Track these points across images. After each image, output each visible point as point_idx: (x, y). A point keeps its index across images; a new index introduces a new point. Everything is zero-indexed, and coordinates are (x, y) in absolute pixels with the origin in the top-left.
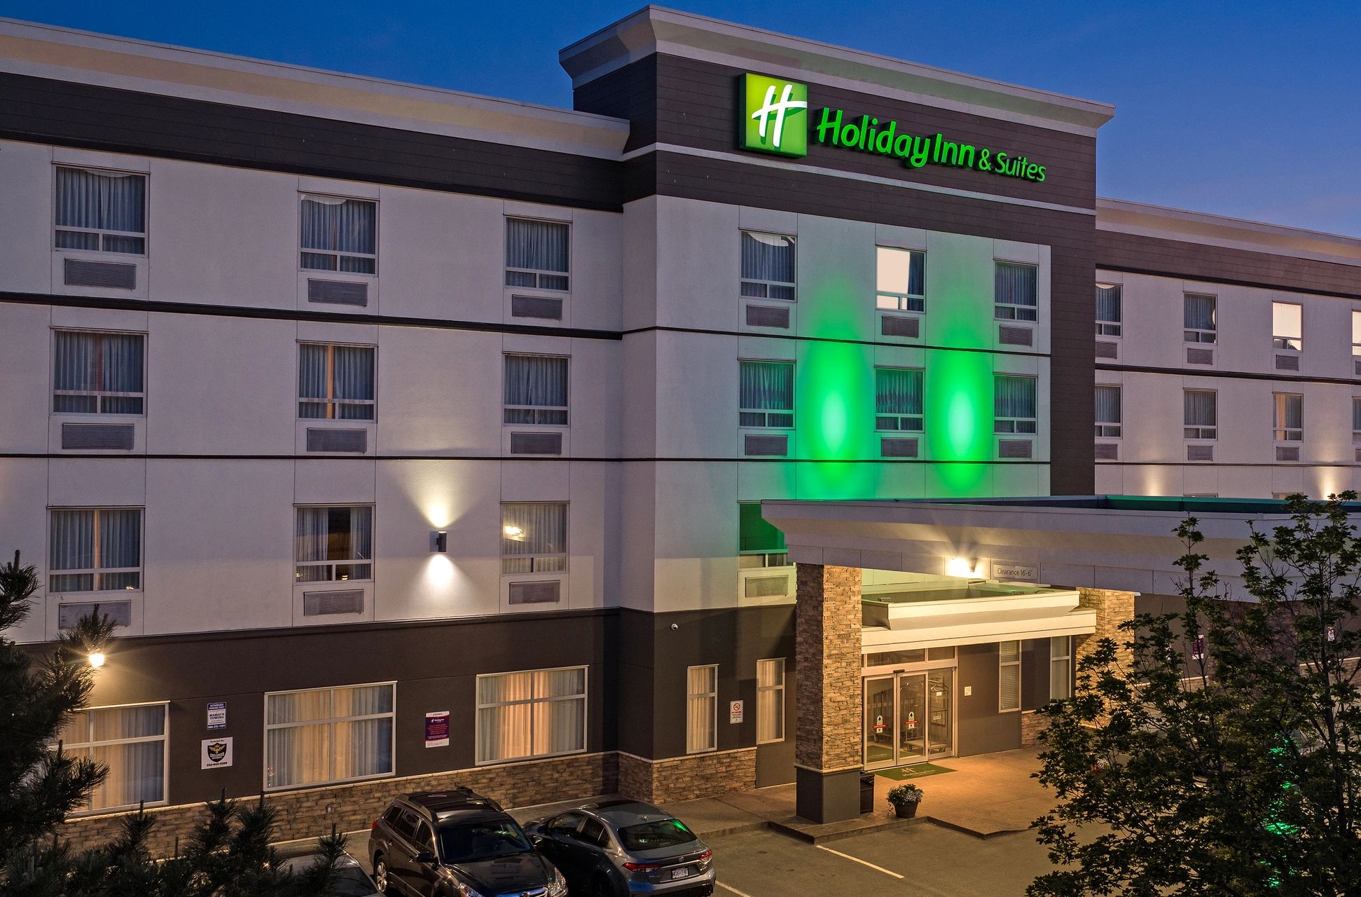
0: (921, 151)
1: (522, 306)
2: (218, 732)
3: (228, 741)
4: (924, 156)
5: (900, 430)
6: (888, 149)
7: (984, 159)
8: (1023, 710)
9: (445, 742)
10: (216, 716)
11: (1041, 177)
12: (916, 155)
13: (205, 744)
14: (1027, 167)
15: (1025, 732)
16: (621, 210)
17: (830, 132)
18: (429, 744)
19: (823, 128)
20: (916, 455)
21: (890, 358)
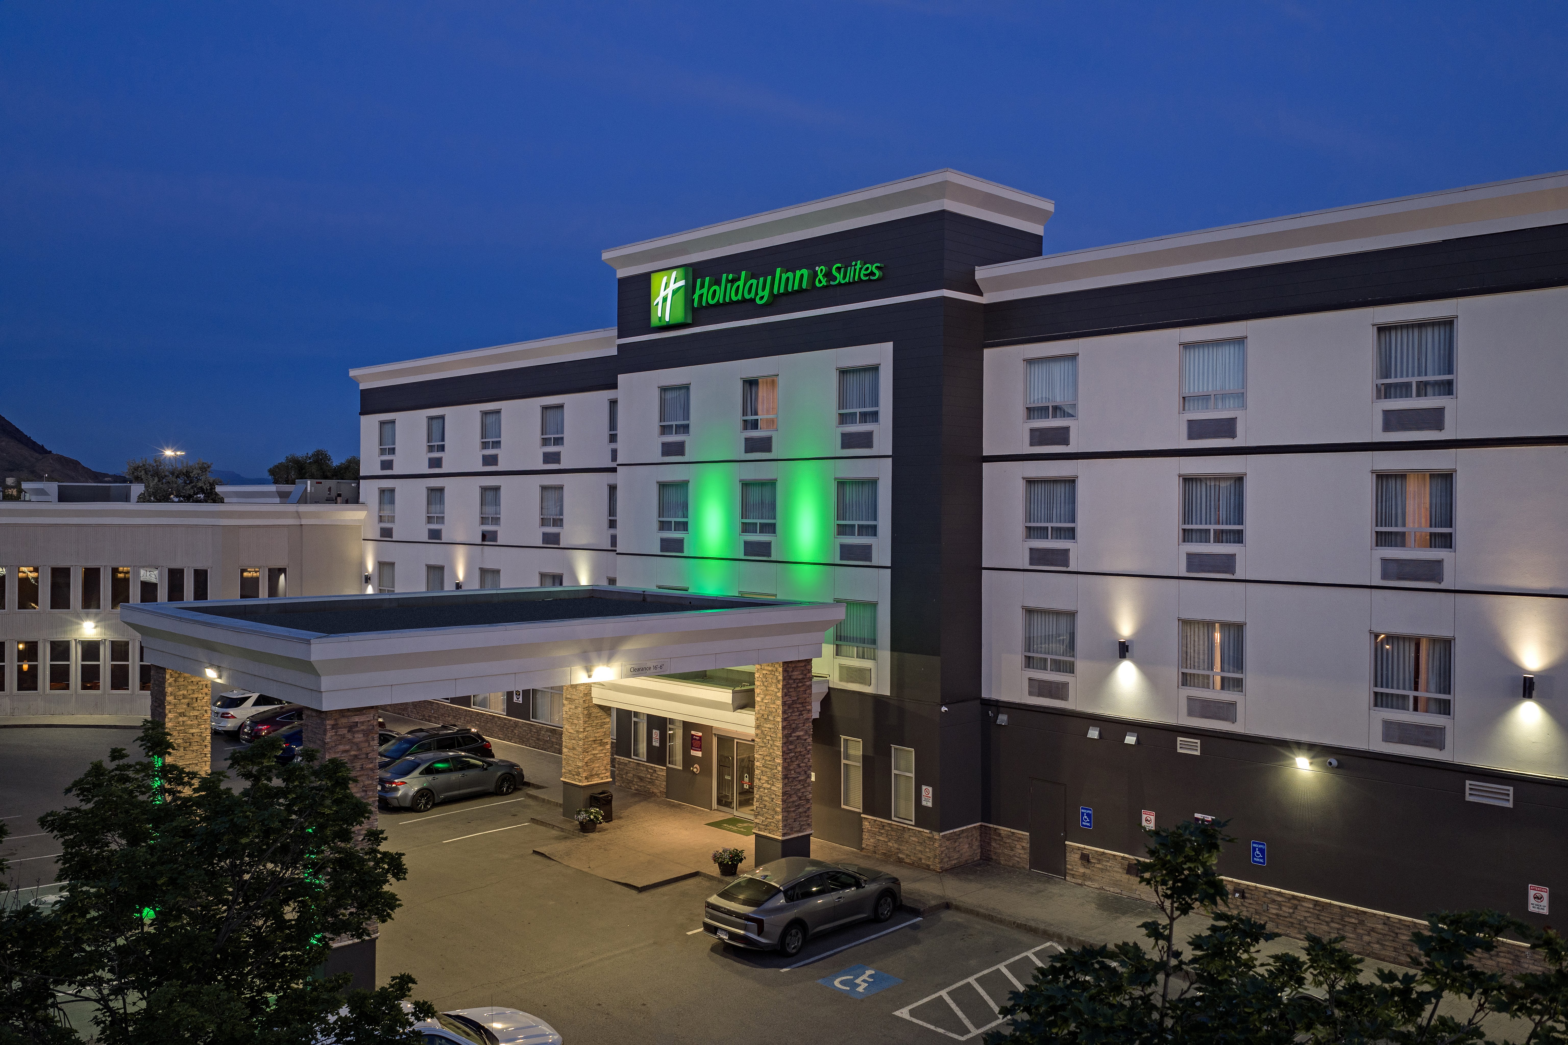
0: (763, 289)
4: (766, 293)
5: (758, 534)
6: (739, 297)
7: (820, 276)
8: (863, 813)
11: (874, 274)
12: (760, 294)
14: (861, 269)
15: (866, 836)
17: (701, 296)
19: (696, 297)
20: (769, 555)
21: (752, 472)
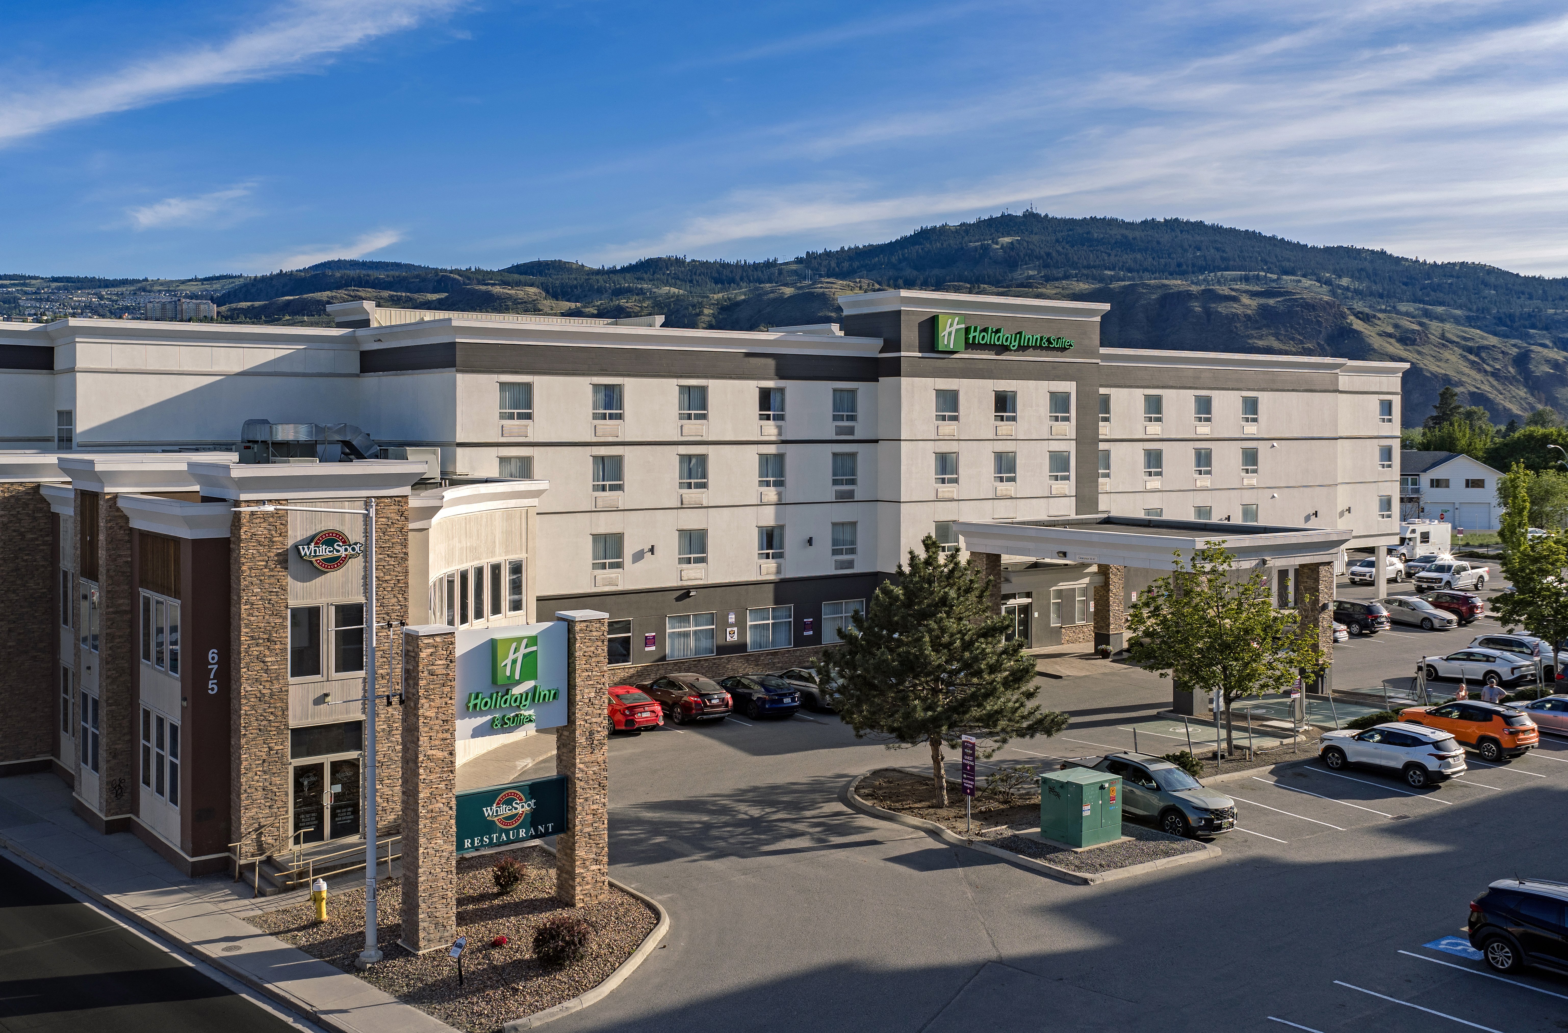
1: (840, 431)
2: (732, 625)
3: (735, 629)
9: (811, 633)
10: (732, 618)
11: (1072, 346)
13: (728, 630)
15: (1063, 637)
16: (878, 381)
18: (805, 633)
